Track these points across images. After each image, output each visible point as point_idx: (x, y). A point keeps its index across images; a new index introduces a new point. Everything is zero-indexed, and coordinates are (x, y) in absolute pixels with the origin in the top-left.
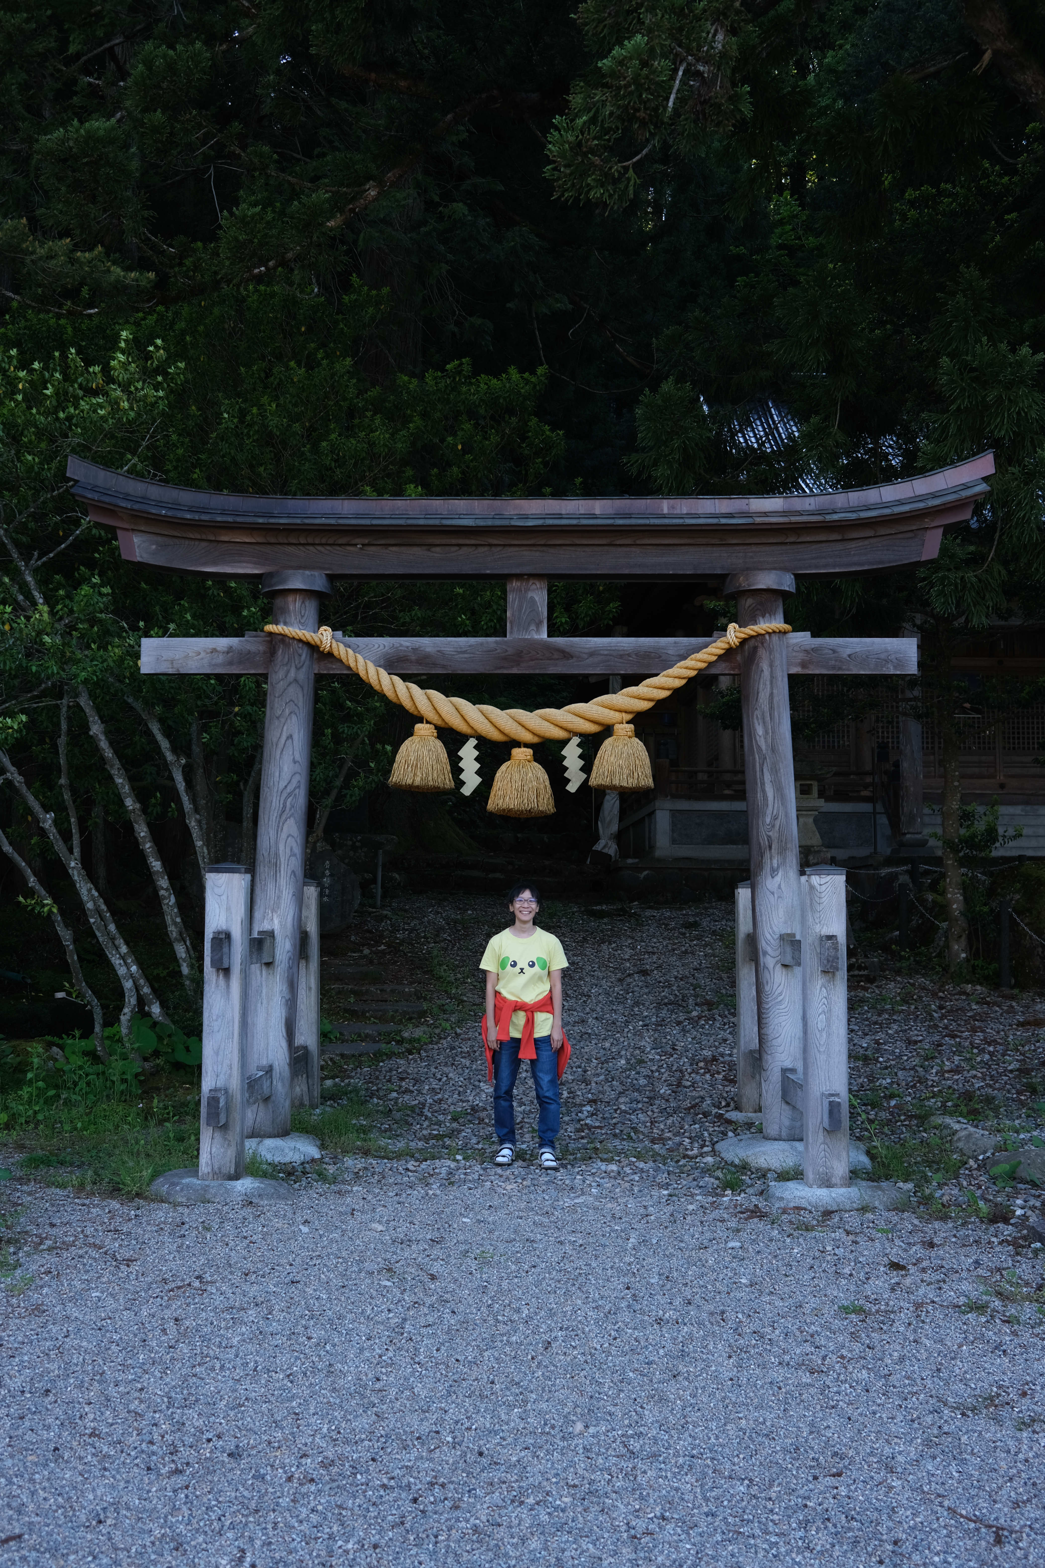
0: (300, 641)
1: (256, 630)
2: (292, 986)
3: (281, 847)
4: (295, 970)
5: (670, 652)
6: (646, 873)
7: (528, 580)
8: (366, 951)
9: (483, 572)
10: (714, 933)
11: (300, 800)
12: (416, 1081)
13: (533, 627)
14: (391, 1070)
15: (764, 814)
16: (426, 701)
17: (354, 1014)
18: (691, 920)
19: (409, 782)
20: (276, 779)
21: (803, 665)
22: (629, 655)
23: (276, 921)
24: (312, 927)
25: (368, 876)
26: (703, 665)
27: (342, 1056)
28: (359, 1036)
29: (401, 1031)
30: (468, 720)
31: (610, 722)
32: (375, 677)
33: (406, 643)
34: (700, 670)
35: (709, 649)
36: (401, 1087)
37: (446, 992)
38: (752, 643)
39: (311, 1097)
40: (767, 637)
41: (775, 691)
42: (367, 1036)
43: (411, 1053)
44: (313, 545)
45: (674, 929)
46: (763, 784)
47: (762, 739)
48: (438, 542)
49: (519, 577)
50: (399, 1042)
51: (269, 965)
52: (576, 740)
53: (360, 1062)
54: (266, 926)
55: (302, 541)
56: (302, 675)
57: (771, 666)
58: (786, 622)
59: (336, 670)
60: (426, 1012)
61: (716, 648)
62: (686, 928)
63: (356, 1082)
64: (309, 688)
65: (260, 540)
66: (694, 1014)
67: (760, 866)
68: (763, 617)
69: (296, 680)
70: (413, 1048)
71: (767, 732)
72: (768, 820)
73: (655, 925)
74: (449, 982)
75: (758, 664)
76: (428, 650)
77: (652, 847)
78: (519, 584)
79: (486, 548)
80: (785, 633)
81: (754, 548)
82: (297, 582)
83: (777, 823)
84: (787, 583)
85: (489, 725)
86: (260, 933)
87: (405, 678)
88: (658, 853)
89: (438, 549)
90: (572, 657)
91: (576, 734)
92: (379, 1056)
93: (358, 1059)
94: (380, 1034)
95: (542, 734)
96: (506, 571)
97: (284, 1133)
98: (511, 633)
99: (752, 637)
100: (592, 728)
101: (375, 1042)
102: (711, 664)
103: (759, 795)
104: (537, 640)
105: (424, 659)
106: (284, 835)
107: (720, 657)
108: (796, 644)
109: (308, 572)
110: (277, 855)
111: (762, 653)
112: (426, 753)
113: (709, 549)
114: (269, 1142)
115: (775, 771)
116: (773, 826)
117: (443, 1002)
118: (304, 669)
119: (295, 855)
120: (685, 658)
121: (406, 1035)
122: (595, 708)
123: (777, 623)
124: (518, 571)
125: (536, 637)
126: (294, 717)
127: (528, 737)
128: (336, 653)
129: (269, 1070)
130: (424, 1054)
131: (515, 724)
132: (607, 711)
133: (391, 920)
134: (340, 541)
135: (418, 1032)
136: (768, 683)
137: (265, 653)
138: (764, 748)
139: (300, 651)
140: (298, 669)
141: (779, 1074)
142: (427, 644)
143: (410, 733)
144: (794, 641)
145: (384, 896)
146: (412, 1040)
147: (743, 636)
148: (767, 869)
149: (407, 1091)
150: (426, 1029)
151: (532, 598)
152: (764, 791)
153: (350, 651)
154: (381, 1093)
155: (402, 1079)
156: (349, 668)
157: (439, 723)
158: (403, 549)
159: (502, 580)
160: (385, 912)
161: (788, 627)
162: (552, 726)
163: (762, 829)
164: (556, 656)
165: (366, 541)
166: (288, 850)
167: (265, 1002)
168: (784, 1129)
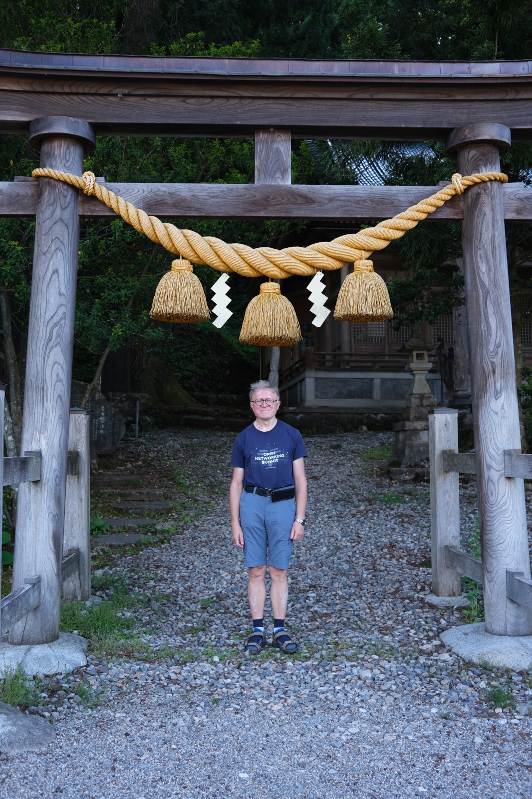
0: (65, 183)
1: (24, 175)
2: (60, 502)
3: (48, 373)
4: (62, 487)
5: (401, 199)
6: (300, 416)
7: (274, 132)
8: (129, 466)
9: (234, 123)
10: (353, 452)
11: (66, 331)
12: (169, 569)
13: (278, 175)
14: (148, 558)
15: (488, 343)
16: (183, 238)
17: (120, 511)
18: (335, 443)
19: (169, 310)
20: (43, 310)
21: (518, 212)
22: (365, 201)
23: (43, 442)
24: (83, 449)
25: (130, 418)
26: (433, 209)
27: (111, 546)
28: (124, 528)
29: (155, 525)
30: (221, 256)
31: (350, 259)
32: (135, 216)
33: (164, 188)
34: (429, 214)
35: (438, 195)
36: (157, 574)
37: (185, 493)
38: (475, 190)
39: (82, 591)
40: (489, 184)
41: (496, 233)
42: (130, 528)
43: (163, 543)
44: (77, 94)
45: (325, 449)
46: (486, 316)
47: (486, 275)
48: (193, 93)
49: (265, 128)
50: (154, 533)
51: (36, 482)
52: (320, 275)
53: (125, 551)
54: (34, 447)
55: (67, 90)
56: (67, 215)
57: (493, 210)
58: (503, 171)
59: (99, 211)
60: (171, 509)
61: (443, 193)
62: (334, 448)
63: (122, 570)
64: (74, 226)
65: (27, 88)
66: (362, 508)
67: (484, 389)
68: (485, 166)
69: (61, 219)
70: (164, 538)
71: (489, 269)
72: (491, 348)
73: (313, 447)
74: (186, 487)
75: (481, 209)
76: (184, 194)
77: (303, 400)
78: (265, 136)
79: (237, 101)
80: (502, 182)
81: (477, 105)
82: (61, 128)
83: (500, 350)
84: (505, 136)
85: (241, 260)
86: (27, 453)
87: (163, 219)
88: (307, 404)
89: (192, 101)
90: (314, 202)
91: (319, 269)
92: (139, 546)
93: (122, 549)
94: (139, 527)
95: (289, 269)
96: (255, 123)
97: (51, 639)
98: (259, 180)
99: (476, 184)
100: (334, 265)
101: (136, 533)
102: (438, 208)
103: (483, 326)
104: (282, 186)
105: (180, 202)
106: (50, 362)
107: (446, 202)
108: (511, 193)
109: (71, 119)
110: (44, 381)
111: (485, 198)
112: (184, 284)
113: (437, 104)
114: (38, 650)
115: (497, 304)
116: (497, 353)
117: (183, 501)
118: (69, 209)
119: (61, 381)
120: (416, 204)
121: (159, 527)
122: (338, 245)
123: (495, 172)
124: (266, 123)
125: (281, 183)
126: (59, 254)
127: (276, 272)
128: (98, 195)
129: (37, 583)
130: (173, 543)
131: (265, 260)
132: (348, 249)
133: (145, 445)
134: (102, 91)
135: (168, 526)
136: (490, 225)
137: (33, 196)
138: (487, 283)
139: (65, 193)
140: (63, 209)
141: (504, 576)
142: (183, 189)
143: (169, 268)
144: (510, 190)
145: (140, 431)
146: (163, 532)
147: (468, 183)
148: (491, 391)
149: (162, 579)
150: (173, 522)
151: (278, 149)
152: (487, 322)
153: (112, 194)
154: (142, 581)
155: (158, 567)
156: (111, 210)
157: (195, 259)
158: (161, 100)
159: (251, 130)
160: (141, 440)
161: (504, 176)
162: (298, 262)
163: (485, 356)
164: (299, 201)
165: (126, 91)
166: (54, 376)
167: (33, 517)
168: (509, 626)
